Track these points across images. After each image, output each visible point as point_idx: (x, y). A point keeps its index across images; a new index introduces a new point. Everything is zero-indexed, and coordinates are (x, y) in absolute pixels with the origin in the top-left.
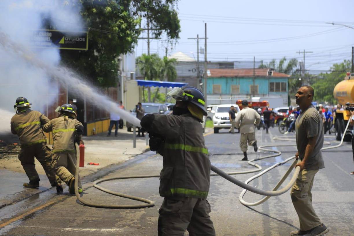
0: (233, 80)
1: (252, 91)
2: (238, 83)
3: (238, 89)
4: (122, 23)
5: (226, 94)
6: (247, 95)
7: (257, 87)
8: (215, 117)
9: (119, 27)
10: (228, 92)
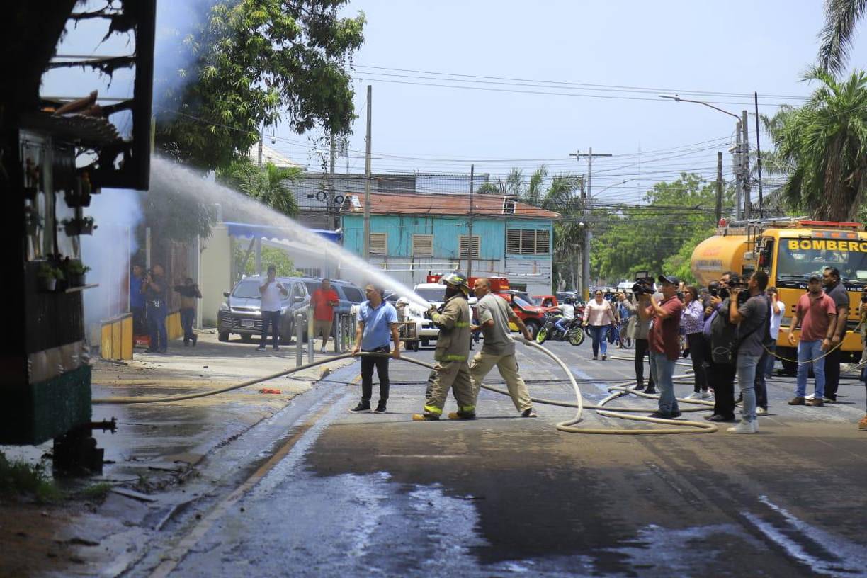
0: (416, 223)
1: (463, 251)
2: (429, 231)
3: (430, 244)
4: (239, 102)
5: (400, 257)
6: (452, 259)
7: (476, 240)
8: (410, 310)
9: (233, 109)
10: (404, 253)
